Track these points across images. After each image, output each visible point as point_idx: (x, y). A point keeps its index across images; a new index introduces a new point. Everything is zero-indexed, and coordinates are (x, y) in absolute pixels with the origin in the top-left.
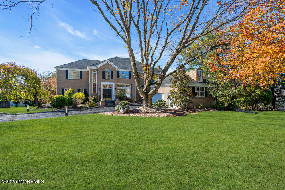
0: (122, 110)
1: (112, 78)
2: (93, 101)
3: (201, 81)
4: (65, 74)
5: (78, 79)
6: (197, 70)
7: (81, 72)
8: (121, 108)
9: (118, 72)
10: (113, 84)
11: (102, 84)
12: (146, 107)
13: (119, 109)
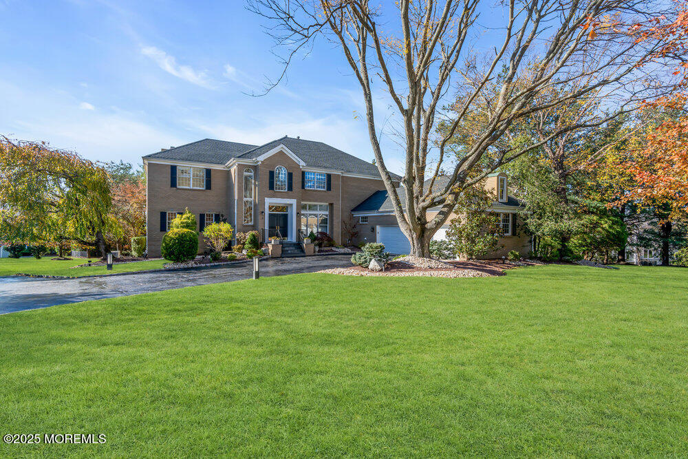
0: (376, 264)
1: (290, 188)
2: (250, 243)
3: (505, 200)
4: (169, 176)
5: (202, 188)
6: (498, 177)
7: (208, 172)
8: (371, 260)
9: (303, 173)
10: (294, 202)
11: (269, 201)
12: (419, 257)
13: (366, 262)
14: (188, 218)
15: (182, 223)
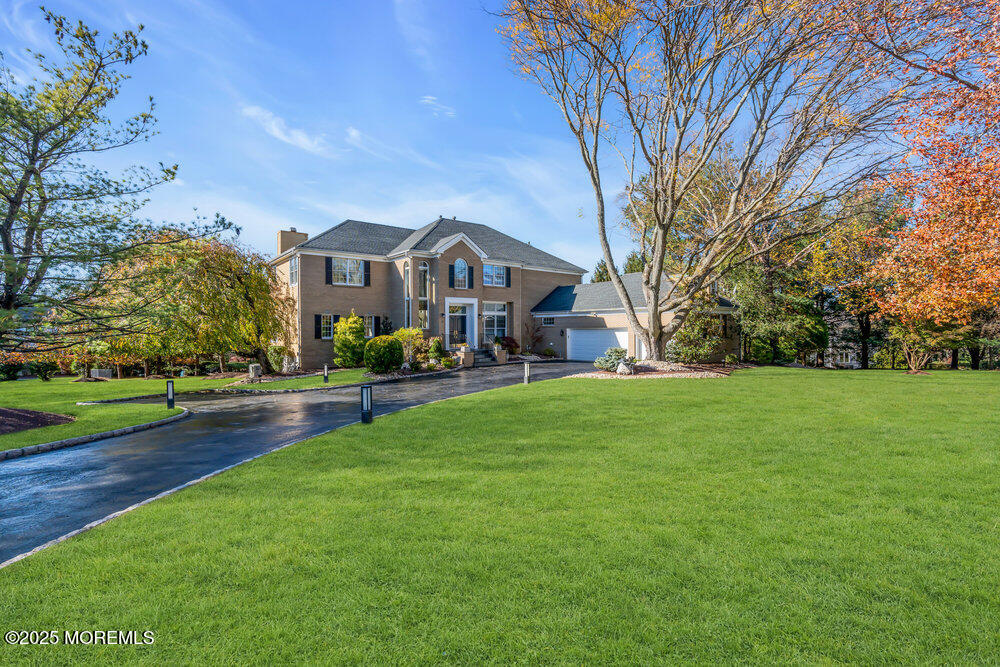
1: (471, 285)
4: (324, 271)
5: (359, 285)
7: (367, 264)
10: (475, 301)
11: (450, 301)
14: (355, 322)
15: (350, 328)
